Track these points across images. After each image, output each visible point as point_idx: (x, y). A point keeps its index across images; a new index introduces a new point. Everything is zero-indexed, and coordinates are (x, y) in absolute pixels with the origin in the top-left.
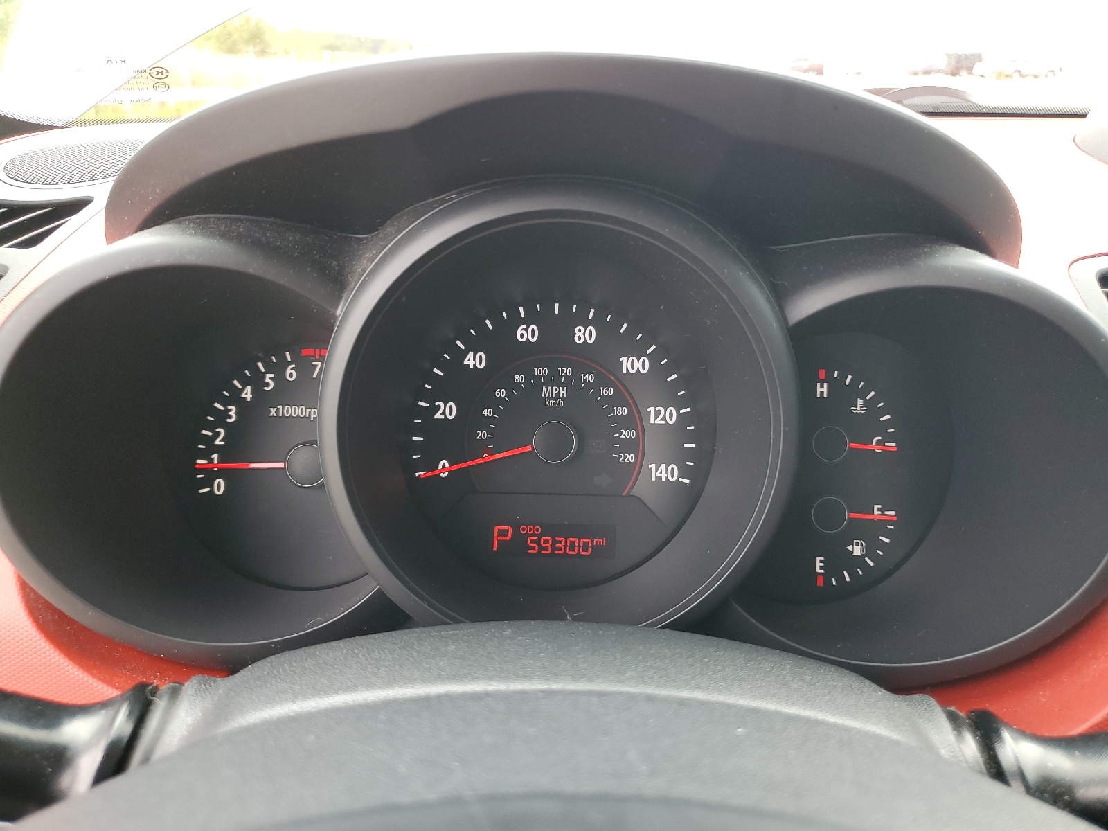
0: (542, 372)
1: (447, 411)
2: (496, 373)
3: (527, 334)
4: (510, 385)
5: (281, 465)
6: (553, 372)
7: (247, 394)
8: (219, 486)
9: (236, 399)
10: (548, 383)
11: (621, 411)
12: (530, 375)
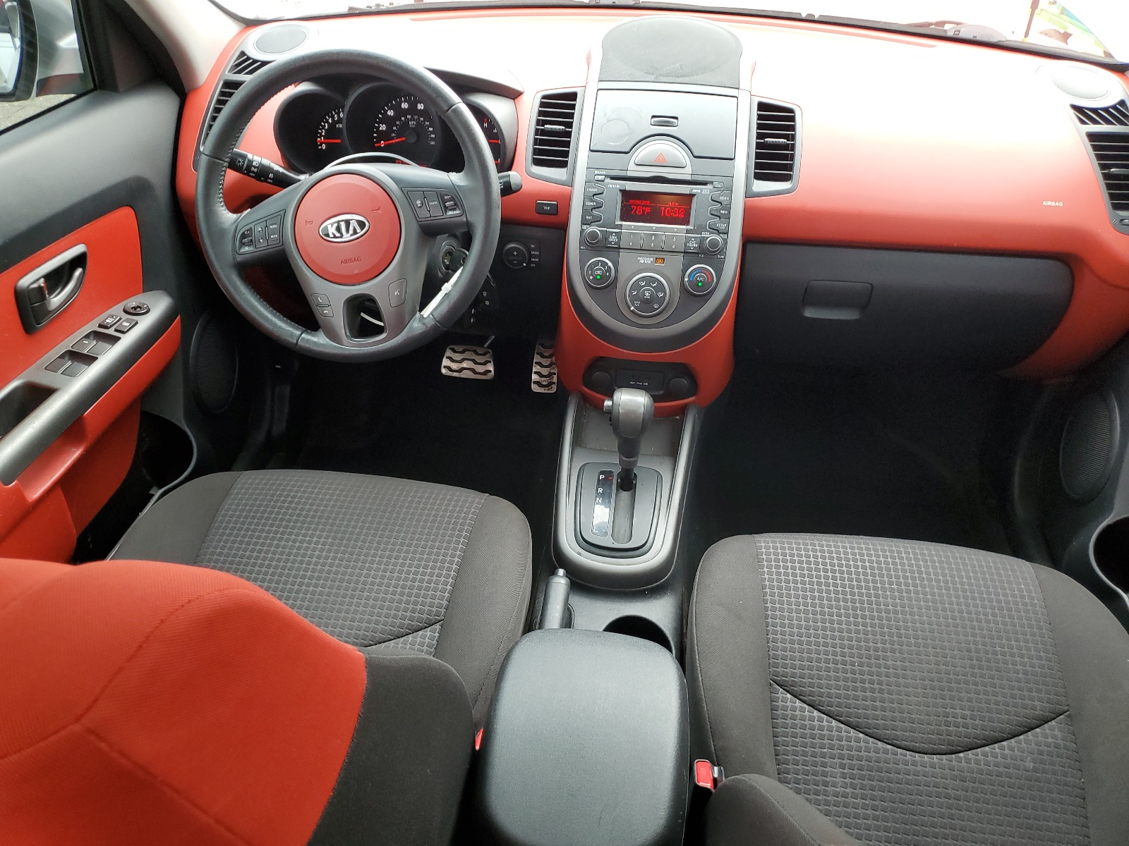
0: (409, 117)
1: (383, 127)
2: (397, 117)
3: (405, 106)
4: (400, 120)
5: (339, 141)
6: (412, 117)
7: (330, 121)
8: (324, 146)
9: (327, 121)
10: (411, 120)
11: (431, 129)
12: (406, 118)
